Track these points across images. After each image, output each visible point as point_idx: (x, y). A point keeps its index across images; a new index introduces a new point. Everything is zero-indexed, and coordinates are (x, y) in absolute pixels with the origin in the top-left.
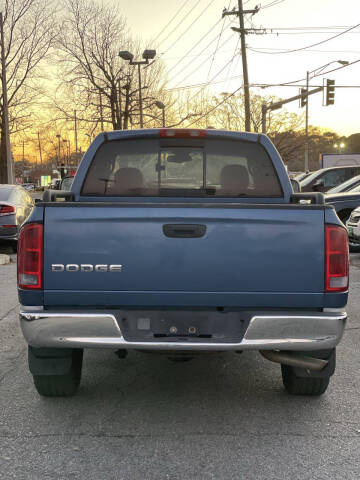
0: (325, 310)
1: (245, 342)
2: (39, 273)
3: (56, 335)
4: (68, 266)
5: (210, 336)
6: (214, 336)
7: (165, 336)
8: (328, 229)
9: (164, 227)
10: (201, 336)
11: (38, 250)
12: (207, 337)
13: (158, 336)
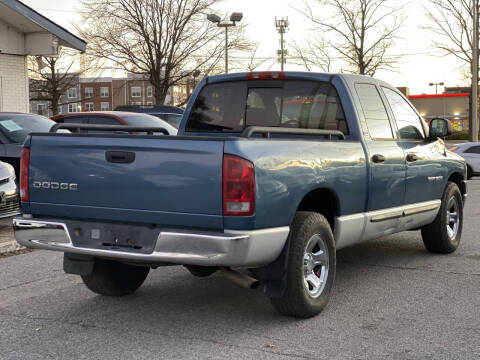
0: (225, 231)
1: (156, 254)
2: (27, 188)
5: (140, 248)
6: (143, 248)
7: (109, 245)
8: (226, 159)
9: (107, 154)
12: (138, 248)
13: (106, 245)
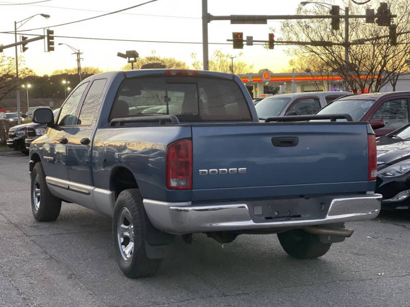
0: (368, 193)
1: (328, 218)
2: (190, 176)
3: (208, 222)
4: (210, 170)
6: (303, 216)
7: (271, 218)
9: (272, 140)
10: (294, 217)
11: (189, 160)
12: (298, 217)
13: (268, 218)
